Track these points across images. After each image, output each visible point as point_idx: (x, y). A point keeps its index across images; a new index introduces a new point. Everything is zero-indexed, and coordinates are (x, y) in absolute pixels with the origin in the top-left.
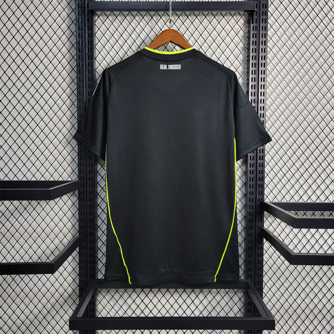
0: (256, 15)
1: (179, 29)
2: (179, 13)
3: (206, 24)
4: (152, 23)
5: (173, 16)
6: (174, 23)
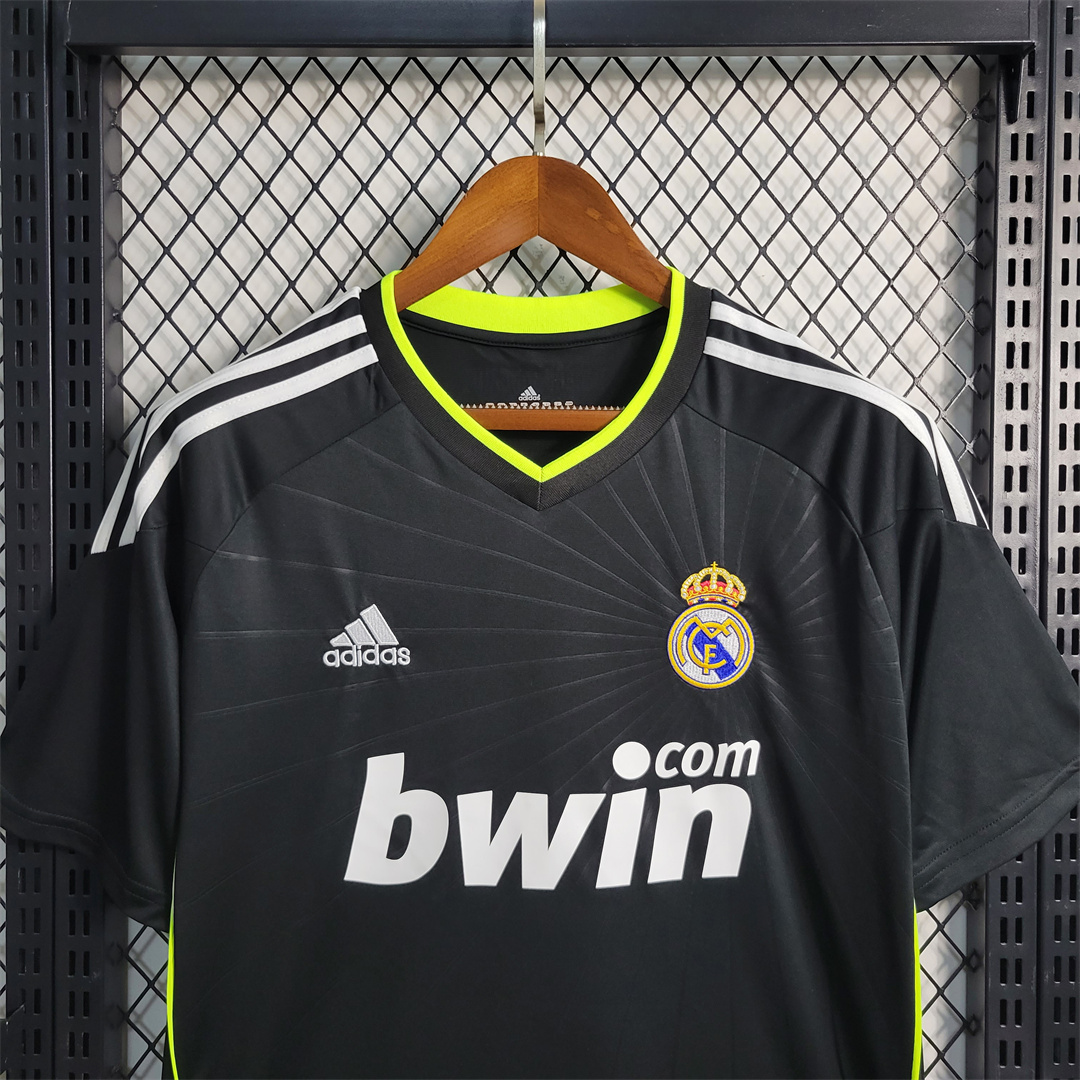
0: (1031, 72)
1: (587, 154)
2: (588, 62)
3: (739, 126)
4: (441, 121)
5: (557, 81)
6: (562, 121)
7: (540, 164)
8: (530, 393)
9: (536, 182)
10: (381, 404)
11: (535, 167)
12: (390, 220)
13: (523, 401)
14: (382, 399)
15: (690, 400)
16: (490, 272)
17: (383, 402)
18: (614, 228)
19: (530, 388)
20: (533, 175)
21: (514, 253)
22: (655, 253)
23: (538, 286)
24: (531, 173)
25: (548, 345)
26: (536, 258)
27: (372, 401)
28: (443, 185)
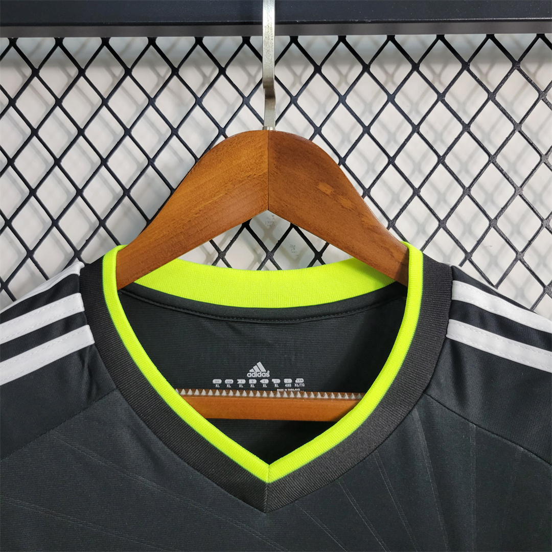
2: (319, 42)
5: (289, 66)
6: (294, 101)
7: (270, 139)
8: (259, 370)
9: (266, 156)
10: (94, 391)
11: (264, 143)
12: (126, 192)
13: (252, 378)
14: (94, 387)
15: (434, 392)
16: (223, 242)
17: (96, 389)
18: (347, 203)
19: (259, 364)
20: (262, 149)
21: (246, 225)
22: (385, 224)
23: (270, 256)
24: (260, 147)
25: (278, 319)
26: (268, 227)
27: (84, 388)
28: (181, 160)
